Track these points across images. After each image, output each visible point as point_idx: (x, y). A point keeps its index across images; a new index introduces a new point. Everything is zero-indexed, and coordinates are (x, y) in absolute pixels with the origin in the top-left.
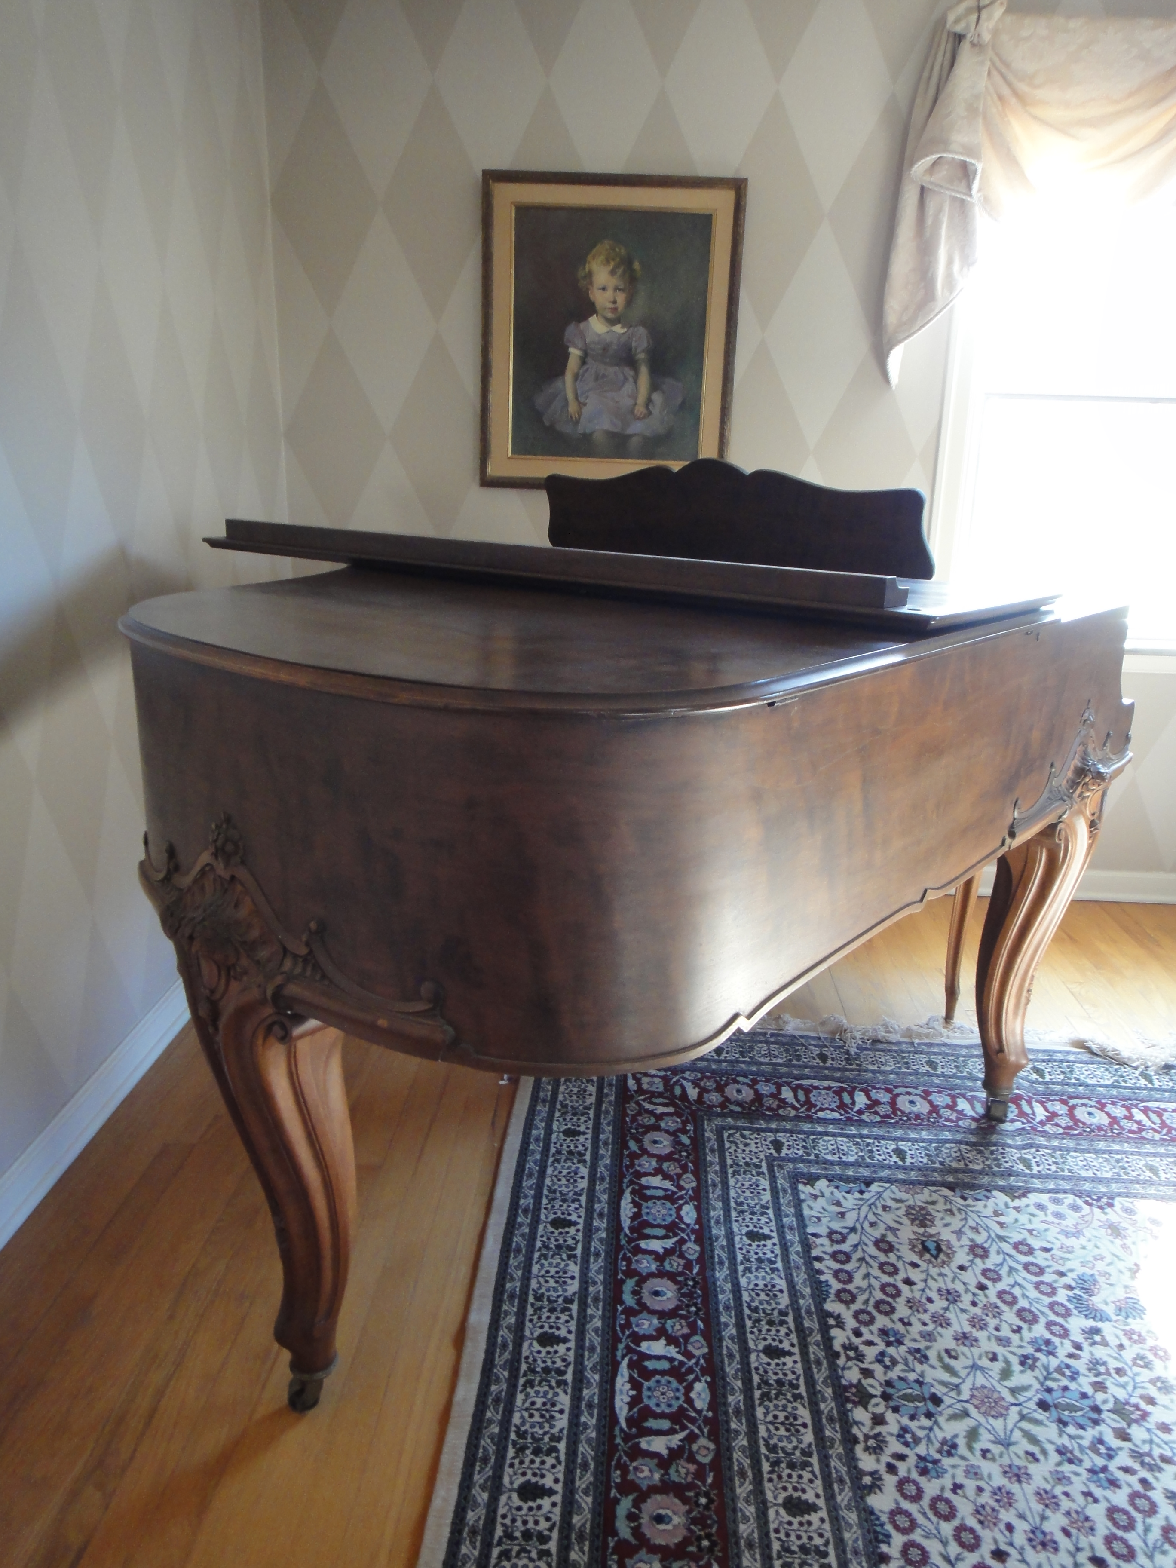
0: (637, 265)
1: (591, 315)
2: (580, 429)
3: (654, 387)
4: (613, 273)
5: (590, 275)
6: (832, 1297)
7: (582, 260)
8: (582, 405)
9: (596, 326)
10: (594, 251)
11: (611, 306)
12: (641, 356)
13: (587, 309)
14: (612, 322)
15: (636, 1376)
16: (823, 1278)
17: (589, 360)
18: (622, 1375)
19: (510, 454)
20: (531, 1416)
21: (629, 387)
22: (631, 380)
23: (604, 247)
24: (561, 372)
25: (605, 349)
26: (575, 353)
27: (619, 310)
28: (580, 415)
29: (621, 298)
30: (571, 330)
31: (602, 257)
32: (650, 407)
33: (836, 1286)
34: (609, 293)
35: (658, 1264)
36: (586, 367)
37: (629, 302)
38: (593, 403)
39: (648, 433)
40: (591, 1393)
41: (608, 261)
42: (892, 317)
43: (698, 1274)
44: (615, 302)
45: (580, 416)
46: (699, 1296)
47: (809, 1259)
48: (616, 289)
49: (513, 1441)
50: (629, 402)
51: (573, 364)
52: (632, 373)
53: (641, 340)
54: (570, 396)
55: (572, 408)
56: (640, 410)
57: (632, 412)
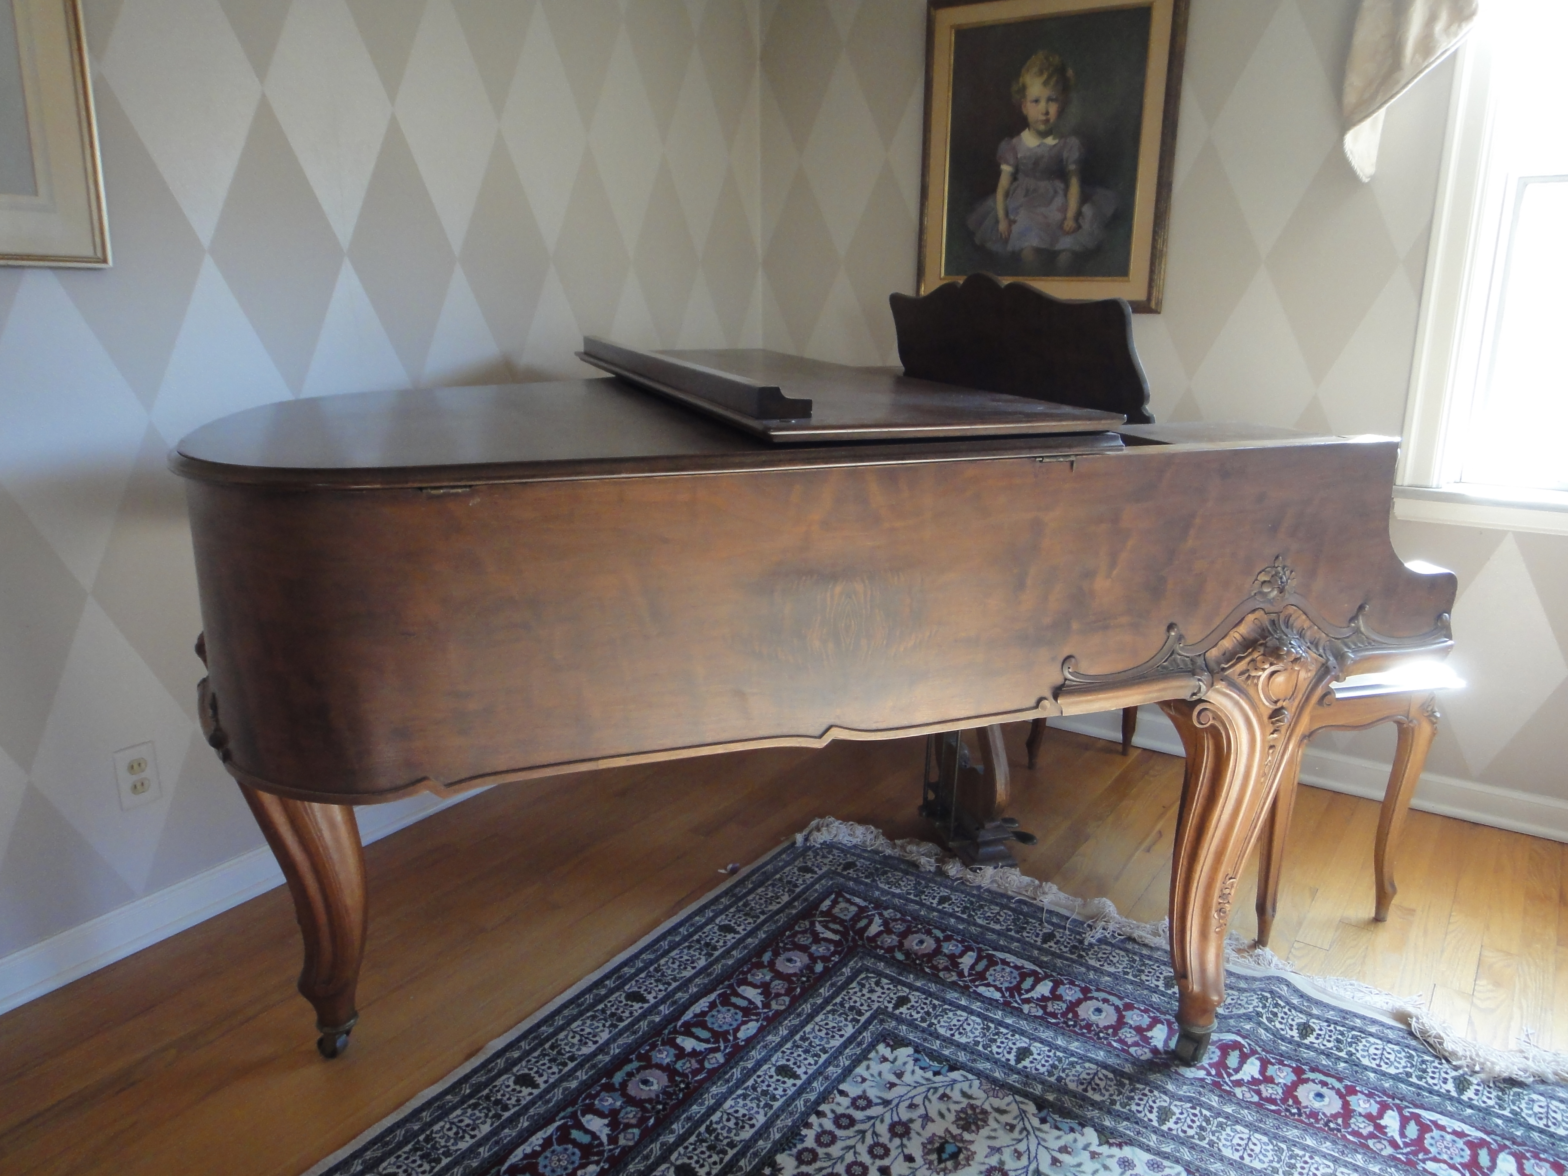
0: (1070, 73)
1: (1024, 129)
2: (1010, 248)
3: (1085, 198)
4: (1045, 83)
5: (1023, 89)
6: (795, 1151)
7: (1017, 74)
8: (1011, 223)
9: (1029, 140)
10: (1028, 64)
11: (1044, 118)
12: (1072, 167)
13: (1023, 123)
14: (1043, 135)
15: (555, 1137)
16: (804, 1132)
17: (1021, 176)
18: (545, 1132)
19: (943, 275)
20: (450, 1129)
21: (1059, 201)
22: (1061, 192)
23: (1037, 59)
24: (993, 189)
25: (1036, 163)
26: (1006, 169)
27: (1052, 121)
28: (1010, 232)
29: (1053, 109)
30: (1003, 145)
31: (1035, 69)
32: (1080, 221)
33: (810, 1142)
34: (1042, 105)
35: (674, 1059)
36: (1015, 184)
37: (1061, 113)
38: (1022, 219)
39: (1077, 248)
40: (508, 1133)
41: (1041, 72)
42: (1351, 98)
43: (696, 1081)
44: (1047, 113)
45: (1009, 235)
46: (677, 1099)
47: (814, 1109)
48: (1049, 100)
49: (418, 1141)
50: (1058, 216)
51: (1004, 181)
52: (1062, 186)
53: (1073, 151)
54: (1001, 213)
55: (1003, 226)
56: (1070, 224)
57: (1061, 226)
